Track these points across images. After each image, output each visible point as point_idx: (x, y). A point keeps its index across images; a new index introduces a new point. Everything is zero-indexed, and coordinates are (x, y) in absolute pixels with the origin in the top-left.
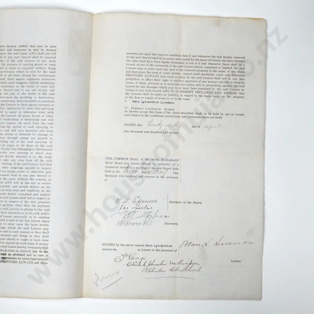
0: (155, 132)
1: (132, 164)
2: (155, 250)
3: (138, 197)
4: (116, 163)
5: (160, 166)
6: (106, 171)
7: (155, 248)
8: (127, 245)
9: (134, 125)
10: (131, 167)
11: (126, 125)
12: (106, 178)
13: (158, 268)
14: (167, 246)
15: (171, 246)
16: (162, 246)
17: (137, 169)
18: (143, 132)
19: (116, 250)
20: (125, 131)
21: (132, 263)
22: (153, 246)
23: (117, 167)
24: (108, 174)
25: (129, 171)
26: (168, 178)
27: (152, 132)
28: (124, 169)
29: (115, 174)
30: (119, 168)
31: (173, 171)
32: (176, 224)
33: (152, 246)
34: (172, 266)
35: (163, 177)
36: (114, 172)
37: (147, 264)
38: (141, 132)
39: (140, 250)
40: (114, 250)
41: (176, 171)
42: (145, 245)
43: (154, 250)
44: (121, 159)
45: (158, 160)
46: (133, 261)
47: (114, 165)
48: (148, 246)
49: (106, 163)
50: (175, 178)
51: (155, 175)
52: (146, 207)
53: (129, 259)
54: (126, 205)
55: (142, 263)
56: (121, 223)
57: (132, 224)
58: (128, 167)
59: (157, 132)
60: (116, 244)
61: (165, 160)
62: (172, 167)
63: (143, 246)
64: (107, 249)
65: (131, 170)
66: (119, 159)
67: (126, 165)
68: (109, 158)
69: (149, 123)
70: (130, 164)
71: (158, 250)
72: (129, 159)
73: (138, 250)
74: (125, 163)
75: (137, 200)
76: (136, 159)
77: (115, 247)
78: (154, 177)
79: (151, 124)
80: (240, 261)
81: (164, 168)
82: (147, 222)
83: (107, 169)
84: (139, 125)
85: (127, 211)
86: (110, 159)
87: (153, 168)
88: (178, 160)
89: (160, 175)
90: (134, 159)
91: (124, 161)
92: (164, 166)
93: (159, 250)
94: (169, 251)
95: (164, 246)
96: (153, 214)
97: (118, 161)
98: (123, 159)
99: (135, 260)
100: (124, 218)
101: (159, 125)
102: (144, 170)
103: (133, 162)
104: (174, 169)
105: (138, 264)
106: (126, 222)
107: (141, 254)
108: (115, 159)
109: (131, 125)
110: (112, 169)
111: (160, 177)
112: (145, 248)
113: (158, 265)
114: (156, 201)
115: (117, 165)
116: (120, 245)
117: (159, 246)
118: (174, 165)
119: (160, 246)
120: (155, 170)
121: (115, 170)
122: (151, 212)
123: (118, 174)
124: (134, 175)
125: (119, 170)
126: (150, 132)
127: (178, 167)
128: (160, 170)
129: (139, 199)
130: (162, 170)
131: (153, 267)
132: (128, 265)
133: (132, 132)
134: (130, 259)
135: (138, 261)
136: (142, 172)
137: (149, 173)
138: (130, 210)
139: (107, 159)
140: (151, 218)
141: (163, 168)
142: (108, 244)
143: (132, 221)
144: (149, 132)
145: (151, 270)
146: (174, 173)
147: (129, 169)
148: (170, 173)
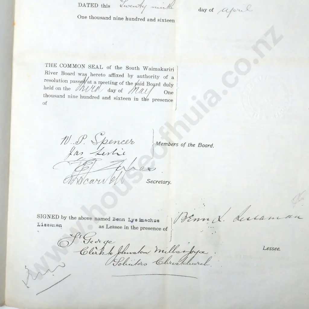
0: (133, 19)
1: (92, 75)
2: (130, 228)
3: (101, 134)
4: (63, 73)
5: (142, 80)
6: (45, 88)
7: (129, 224)
8: (80, 219)
9: (96, 5)
10: (89, 80)
11: (80, 5)
12: (45, 99)
13: (134, 259)
14: (150, 220)
15: (158, 221)
16: (141, 221)
17: (100, 85)
18: (112, 18)
19: (60, 226)
20: (79, 17)
21: (89, 250)
22: (127, 220)
23: (66, 81)
24: (49, 92)
25: (85, 88)
26: (154, 100)
27: (127, 19)
28: (77, 85)
29: (61, 93)
30: (69, 82)
31: (163, 88)
32: (167, 183)
33: (124, 220)
34: (158, 255)
35: (145, 99)
36: (59, 89)
37: (115, 251)
38: (107, 18)
39: (103, 227)
40: (57, 225)
41: (169, 89)
42: (112, 219)
43: (127, 228)
44: (72, 66)
45: (138, 69)
46: (91, 246)
47: (58, 77)
48: (117, 220)
49: (47, 73)
50: (167, 100)
51: (132, 96)
52: (116, 152)
53: (84, 242)
54: (79, 148)
55: (107, 250)
56: (70, 179)
57: (89, 181)
58: (84, 82)
59: (137, 19)
60: (60, 217)
61: (150, 69)
62: (162, 81)
63: (109, 219)
64: (45, 225)
65: (90, 85)
66: (70, 66)
67: (82, 78)
68: (51, 65)
69: (122, 3)
70: (89, 75)
71: (134, 228)
72: (86, 66)
73: (100, 227)
74: (80, 74)
75: (100, 139)
76: (99, 67)
77: (60, 221)
78: (130, 99)
79: (126, 4)
80: (278, 249)
81: (148, 84)
82: (116, 178)
83: (48, 84)
84: (104, 6)
85: (82, 159)
86: (53, 66)
87: (129, 84)
88: (172, 70)
89: (140, 96)
90: (95, 67)
91: (77, 70)
92: (149, 80)
93: (137, 228)
94: (154, 229)
95: (146, 220)
96: (126, 165)
97: (68, 70)
98: (75, 66)
99: (94, 245)
100: (77, 170)
101: (140, 6)
102: (113, 87)
103: (94, 71)
104: (165, 85)
105: (99, 252)
106: (79, 177)
107: (104, 235)
108: (62, 65)
109: (90, 5)
110: (56, 85)
111: (140, 99)
112: (111, 223)
113: (135, 253)
114: (132, 142)
115: (65, 77)
116: (67, 218)
117: (136, 220)
118: (166, 77)
119: (138, 220)
120: (132, 87)
121: (62, 85)
122: (124, 161)
123: (67, 93)
124: (95, 94)
125: (68, 85)
126: (125, 18)
127: (173, 82)
128: (141, 87)
129: (103, 137)
130: (145, 87)
131: (126, 256)
132: (82, 253)
133: (92, 18)
134: (86, 242)
135: (100, 246)
136: (109, 90)
137: (121, 91)
138: (87, 156)
139: (48, 65)
140: (124, 171)
141: (146, 84)
142: (47, 216)
143: (90, 177)
144: (122, 19)
145: (122, 263)
146: (166, 92)
147: (86, 85)
148: (158, 92)
